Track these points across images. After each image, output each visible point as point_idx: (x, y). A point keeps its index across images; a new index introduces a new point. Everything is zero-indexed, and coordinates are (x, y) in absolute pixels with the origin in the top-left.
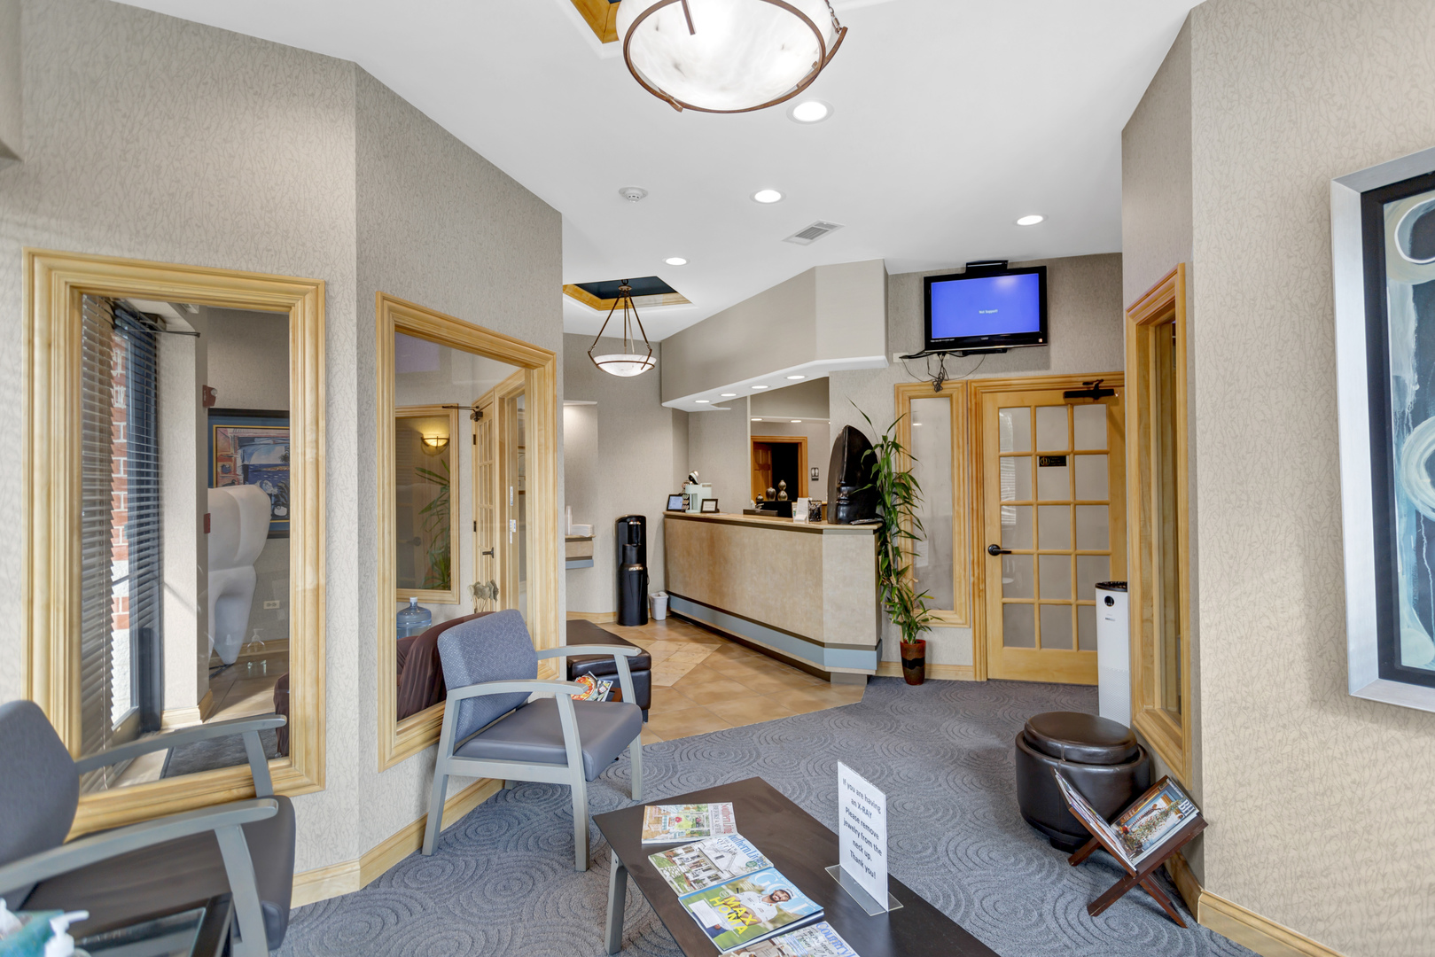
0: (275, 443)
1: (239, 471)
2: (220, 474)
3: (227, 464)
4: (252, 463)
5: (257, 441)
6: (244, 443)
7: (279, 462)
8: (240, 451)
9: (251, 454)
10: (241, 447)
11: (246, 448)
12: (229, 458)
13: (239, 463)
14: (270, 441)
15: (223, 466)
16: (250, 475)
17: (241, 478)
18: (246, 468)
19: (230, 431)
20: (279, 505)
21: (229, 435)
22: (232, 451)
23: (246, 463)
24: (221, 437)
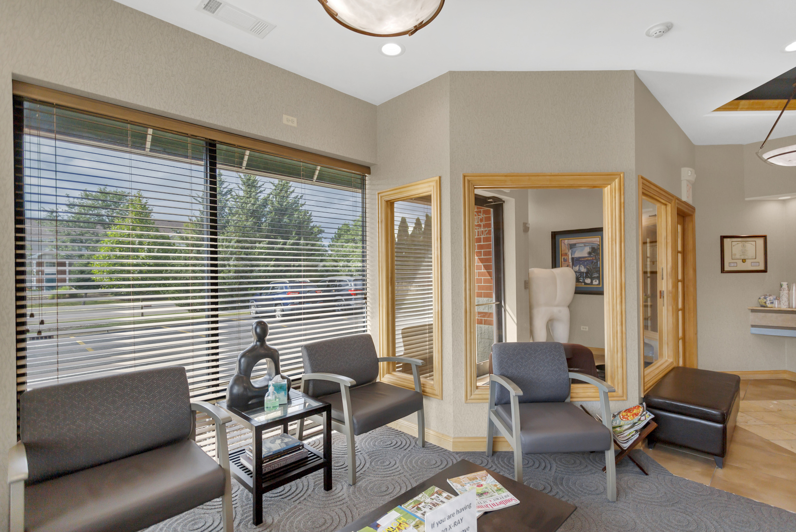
0: (585, 246)
1: (570, 261)
2: (563, 262)
3: (565, 257)
4: (575, 256)
5: (577, 245)
6: (572, 246)
7: (587, 255)
8: (570, 251)
9: (575, 252)
10: (571, 248)
11: (573, 249)
12: (566, 254)
13: (570, 257)
14: (583, 245)
15: (564, 258)
16: (575, 262)
17: (571, 264)
18: (573, 259)
19: (566, 241)
20: (588, 278)
21: (566, 243)
22: (567, 251)
23: (573, 256)
24: (563, 244)
